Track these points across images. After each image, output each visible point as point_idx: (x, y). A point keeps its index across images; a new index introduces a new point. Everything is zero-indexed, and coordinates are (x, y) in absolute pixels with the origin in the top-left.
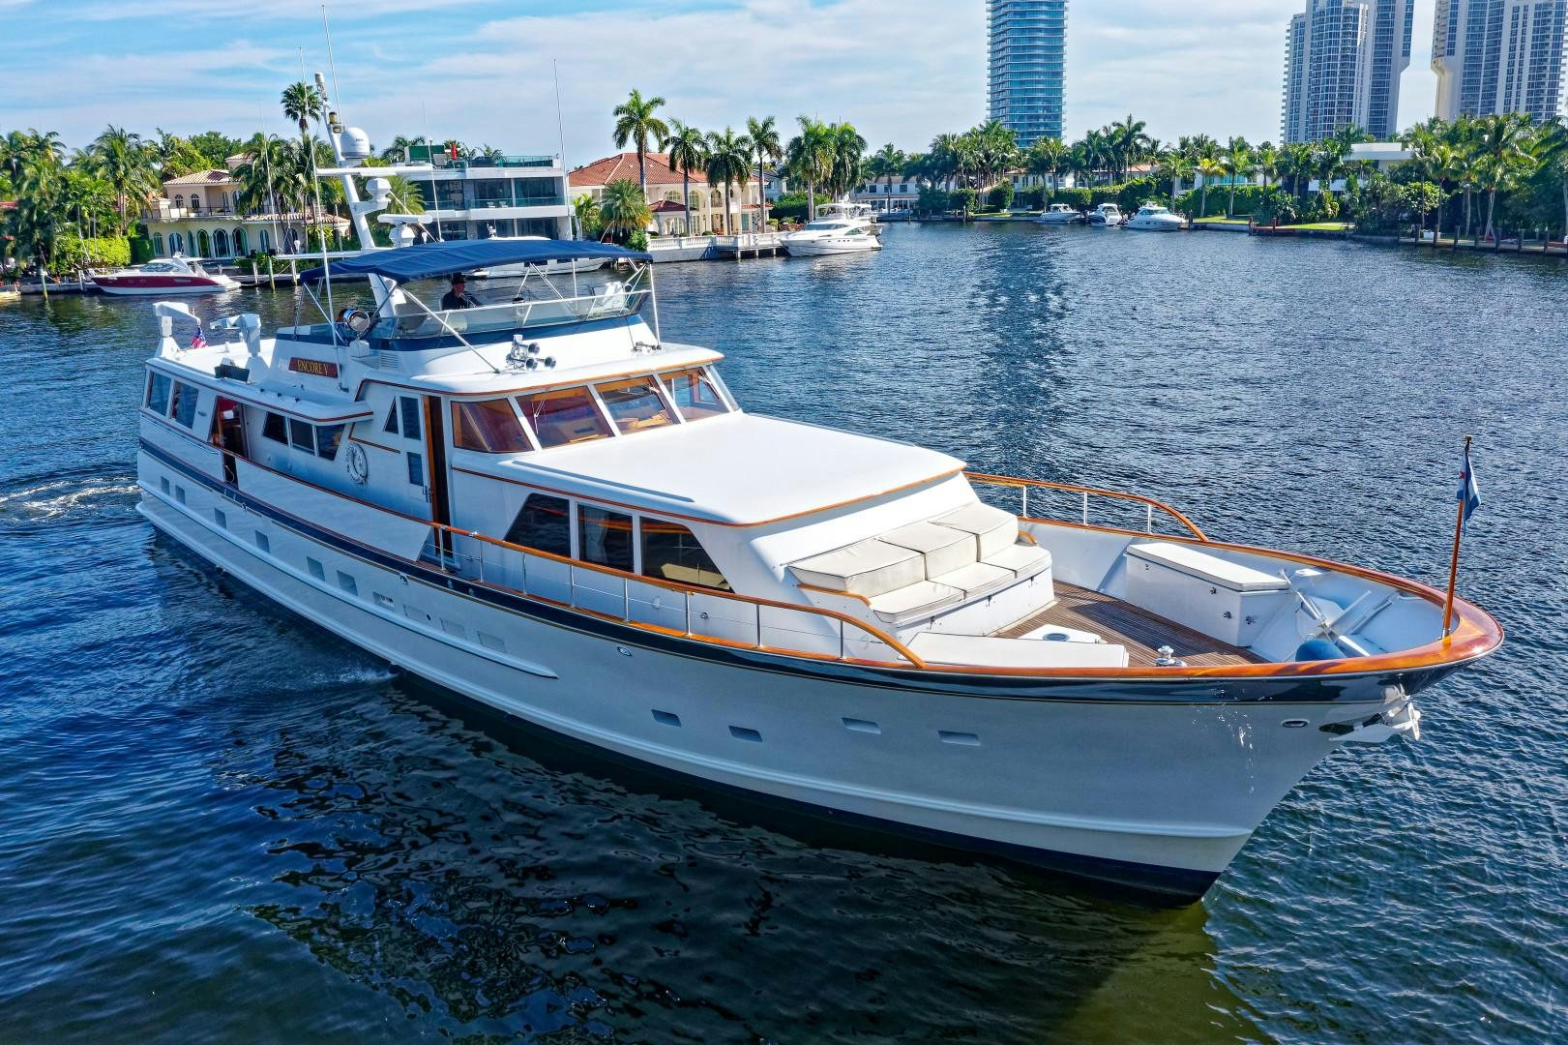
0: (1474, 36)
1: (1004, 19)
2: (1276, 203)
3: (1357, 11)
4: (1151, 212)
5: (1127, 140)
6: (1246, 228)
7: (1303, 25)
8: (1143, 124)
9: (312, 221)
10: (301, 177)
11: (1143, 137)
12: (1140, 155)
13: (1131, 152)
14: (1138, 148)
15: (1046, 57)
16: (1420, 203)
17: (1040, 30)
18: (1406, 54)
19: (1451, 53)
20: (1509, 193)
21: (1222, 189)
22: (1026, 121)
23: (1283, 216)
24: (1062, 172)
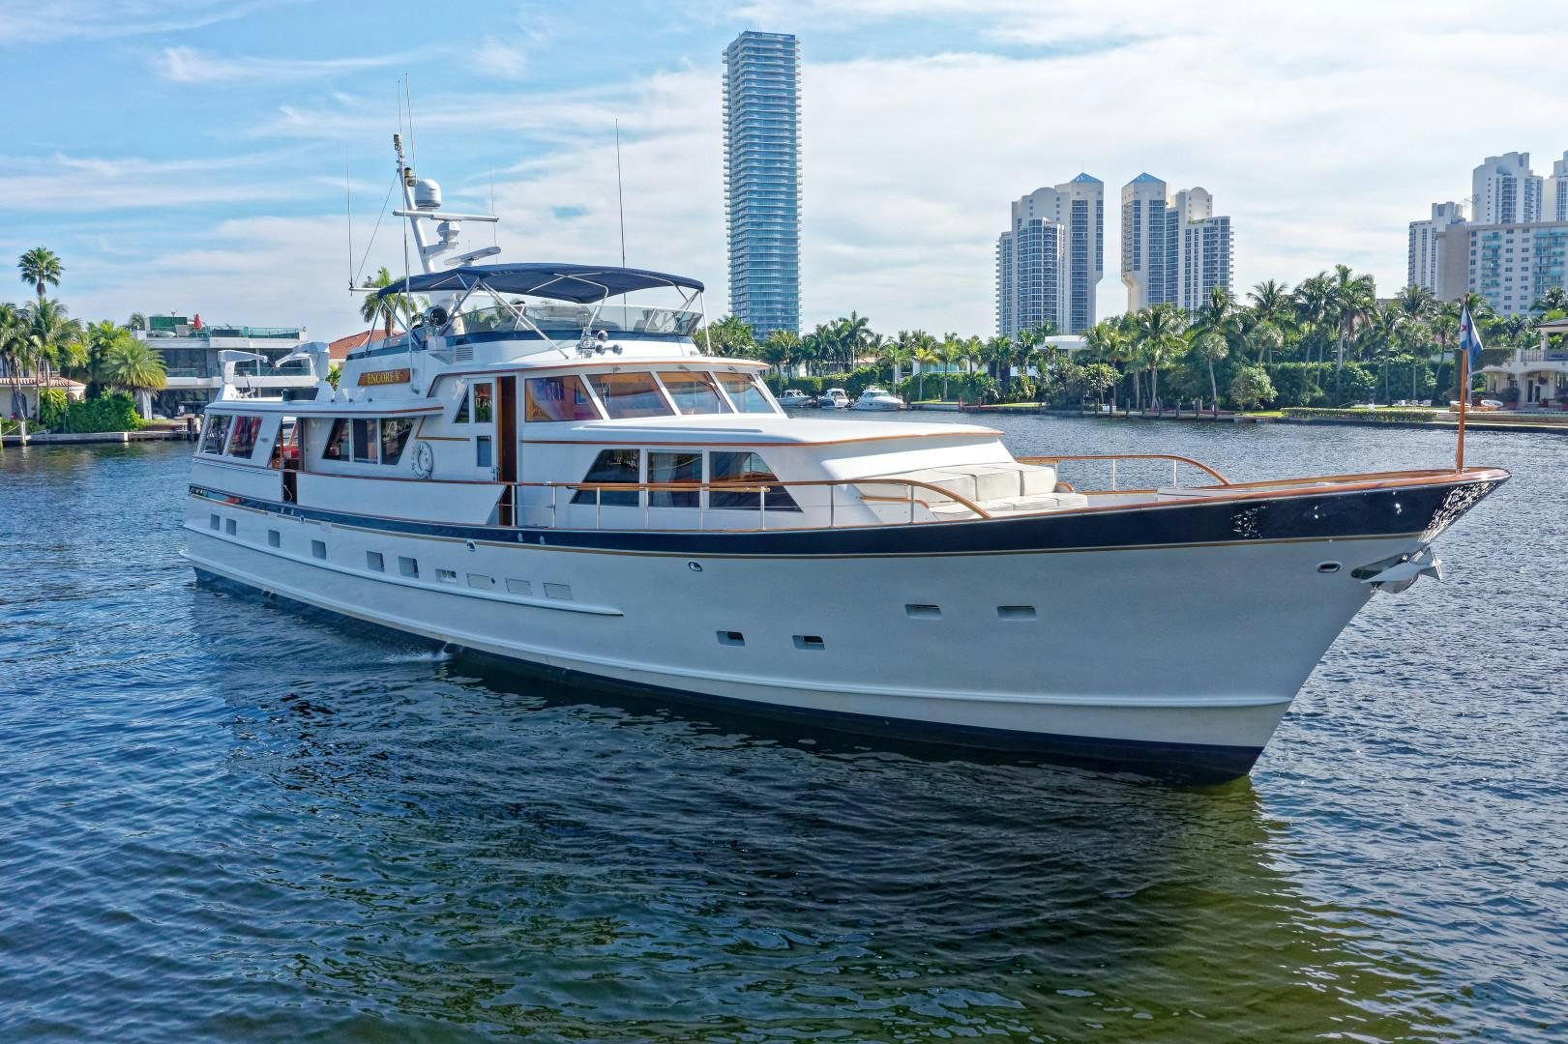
0: (1154, 255)
1: (743, 229)
2: (980, 385)
3: (1055, 230)
4: (873, 395)
5: (852, 334)
6: (956, 408)
7: (1010, 242)
8: (867, 320)
9: (45, 384)
10: (35, 339)
11: (867, 331)
12: (865, 349)
13: (856, 344)
14: (863, 341)
15: (782, 264)
16: (1099, 381)
17: (776, 240)
18: (1100, 268)
19: (1137, 268)
20: (1168, 371)
21: (936, 375)
22: (765, 322)
23: (988, 397)
24: (794, 361)
